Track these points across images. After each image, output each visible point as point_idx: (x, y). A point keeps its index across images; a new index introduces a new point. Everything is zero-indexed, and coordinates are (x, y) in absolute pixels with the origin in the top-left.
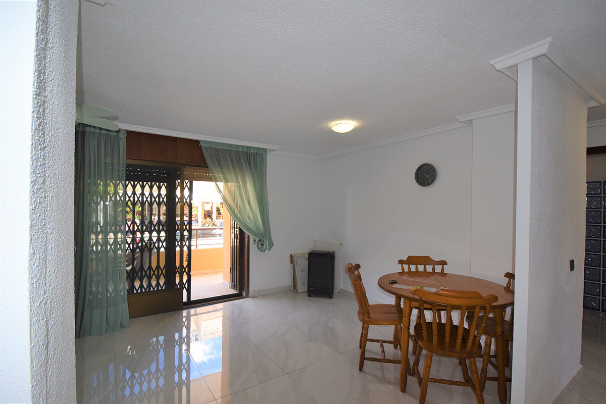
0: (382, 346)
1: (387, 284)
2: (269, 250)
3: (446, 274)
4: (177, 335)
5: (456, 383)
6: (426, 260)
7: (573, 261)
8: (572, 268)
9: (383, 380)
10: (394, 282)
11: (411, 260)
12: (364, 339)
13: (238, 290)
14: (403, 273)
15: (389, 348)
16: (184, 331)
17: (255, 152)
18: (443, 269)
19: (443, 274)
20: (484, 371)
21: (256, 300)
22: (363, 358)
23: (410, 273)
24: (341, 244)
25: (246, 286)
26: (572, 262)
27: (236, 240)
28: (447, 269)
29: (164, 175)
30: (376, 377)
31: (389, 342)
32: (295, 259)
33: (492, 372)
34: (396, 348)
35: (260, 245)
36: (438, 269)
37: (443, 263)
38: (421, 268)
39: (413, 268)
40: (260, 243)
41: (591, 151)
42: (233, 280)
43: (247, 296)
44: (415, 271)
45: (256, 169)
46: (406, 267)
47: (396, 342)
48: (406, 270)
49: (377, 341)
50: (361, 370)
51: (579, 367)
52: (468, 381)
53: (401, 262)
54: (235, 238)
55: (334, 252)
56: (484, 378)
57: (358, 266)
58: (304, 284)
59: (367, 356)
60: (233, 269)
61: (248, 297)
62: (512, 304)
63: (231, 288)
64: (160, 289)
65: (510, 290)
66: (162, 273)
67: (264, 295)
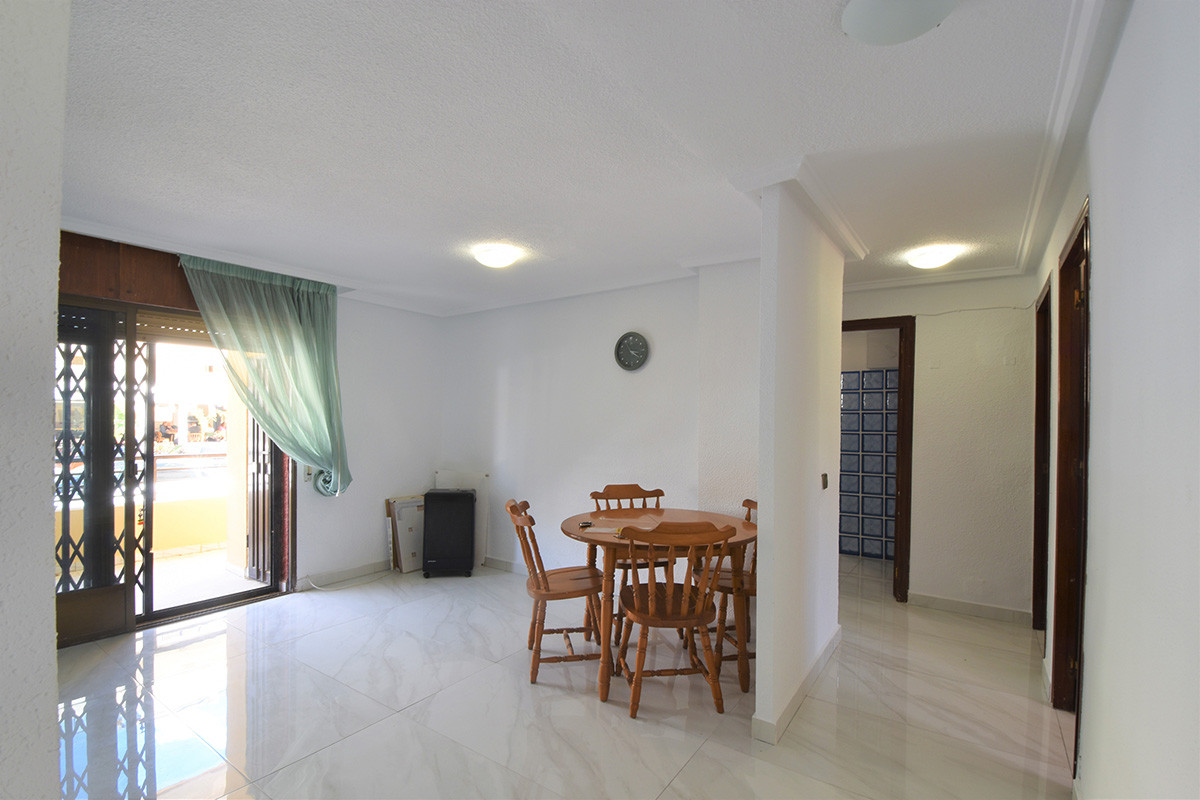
0: (567, 637)
1: (576, 528)
2: (343, 490)
3: (663, 510)
4: (120, 693)
5: (682, 672)
6: (634, 491)
7: (826, 475)
8: (825, 486)
9: (570, 690)
10: (587, 525)
11: (611, 492)
12: (538, 630)
13: (269, 578)
14: (598, 512)
15: (578, 639)
16: (139, 677)
17: (310, 290)
18: (658, 504)
19: (658, 510)
20: (719, 647)
21: (313, 596)
22: (537, 661)
23: (609, 512)
24: (487, 476)
25: (288, 569)
26: (825, 477)
27: (261, 475)
28: (664, 503)
29: (81, 327)
30: (560, 687)
31: (578, 630)
32: (396, 509)
33: (729, 648)
34: (588, 639)
35: (320, 482)
36: (651, 502)
37: (658, 493)
38: (625, 504)
39: (613, 504)
40: (322, 477)
41: (848, 326)
42: (255, 561)
43: (292, 589)
44: (616, 508)
45: (314, 326)
46: (602, 503)
47: (590, 628)
48: (603, 507)
49: (559, 631)
50: (534, 681)
51: (836, 627)
52: (696, 668)
53: (595, 496)
54: (259, 471)
55: (474, 490)
56: (720, 658)
57: (526, 505)
58: (414, 554)
59: (543, 656)
60: (253, 540)
61: (295, 591)
62: (755, 539)
63: (250, 578)
64: (72, 588)
65: (749, 523)
66: (77, 552)
67: (331, 582)
